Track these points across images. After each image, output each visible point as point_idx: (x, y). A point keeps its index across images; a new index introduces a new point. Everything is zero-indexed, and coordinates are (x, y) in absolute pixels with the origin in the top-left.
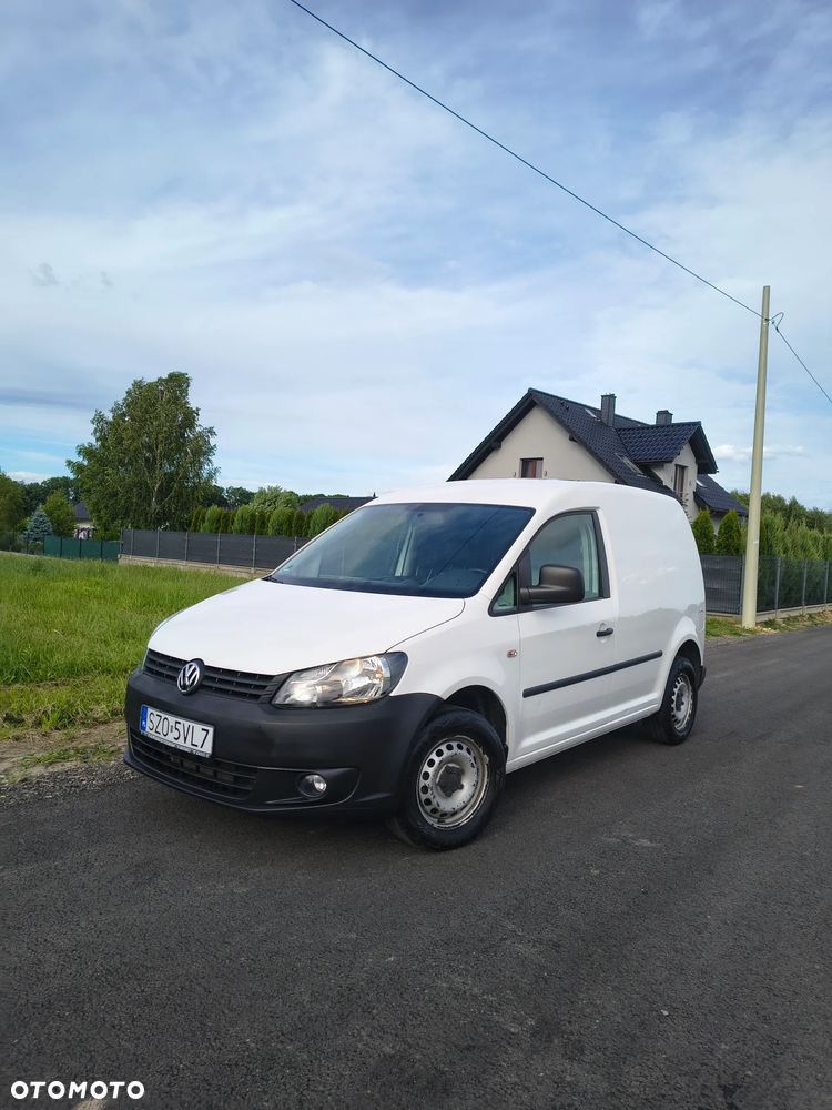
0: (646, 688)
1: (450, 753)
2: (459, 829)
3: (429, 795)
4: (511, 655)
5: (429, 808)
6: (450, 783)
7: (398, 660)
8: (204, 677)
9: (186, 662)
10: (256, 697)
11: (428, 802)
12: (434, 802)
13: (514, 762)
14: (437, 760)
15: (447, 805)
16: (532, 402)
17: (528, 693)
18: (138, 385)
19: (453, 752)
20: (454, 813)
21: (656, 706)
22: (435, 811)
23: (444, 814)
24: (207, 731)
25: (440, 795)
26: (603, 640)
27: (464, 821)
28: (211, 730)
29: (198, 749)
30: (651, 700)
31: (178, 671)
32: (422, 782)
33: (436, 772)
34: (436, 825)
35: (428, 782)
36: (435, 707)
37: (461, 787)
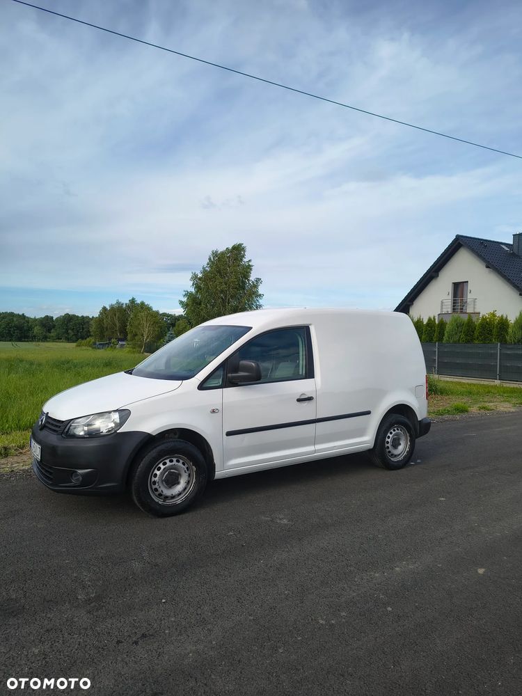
1: (171, 464)
2: (175, 505)
3: (156, 486)
4: (213, 411)
5: (157, 493)
6: (172, 480)
7: (124, 414)
10: (57, 431)
11: (156, 490)
12: (160, 490)
13: (221, 473)
14: (162, 467)
15: (168, 492)
16: (459, 243)
17: (229, 434)
18: (215, 254)
19: (173, 463)
20: (173, 497)
21: (371, 445)
22: (160, 495)
23: (166, 497)
24: (40, 448)
25: (166, 487)
27: (179, 502)
30: (365, 440)
32: (153, 479)
33: (162, 474)
34: (160, 503)
35: (156, 479)
36: (148, 441)
37: (178, 483)
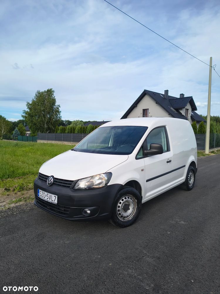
0: (181, 176)
1: (126, 200)
2: (129, 221)
3: (120, 212)
4: (142, 170)
5: (120, 216)
6: (126, 208)
7: (109, 175)
8: (54, 181)
9: (49, 177)
10: (69, 187)
11: (120, 214)
12: (122, 214)
13: (144, 200)
14: (122, 202)
15: (125, 214)
16: (145, 93)
17: (147, 181)
18: (39, 92)
19: (127, 199)
20: (128, 216)
21: (184, 181)
22: (122, 216)
23: (125, 217)
24: (56, 197)
25: (123, 212)
26: (169, 164)
27: (130, 219)
28: (57, 196)
29: (54, 202)
30: (182, 179)
31: (47, 179)
32: (118, 209)
33: (122, 205)
34: (122, 220)
35: (120, 209)
36: (120, 187)
37: (129, 209)
